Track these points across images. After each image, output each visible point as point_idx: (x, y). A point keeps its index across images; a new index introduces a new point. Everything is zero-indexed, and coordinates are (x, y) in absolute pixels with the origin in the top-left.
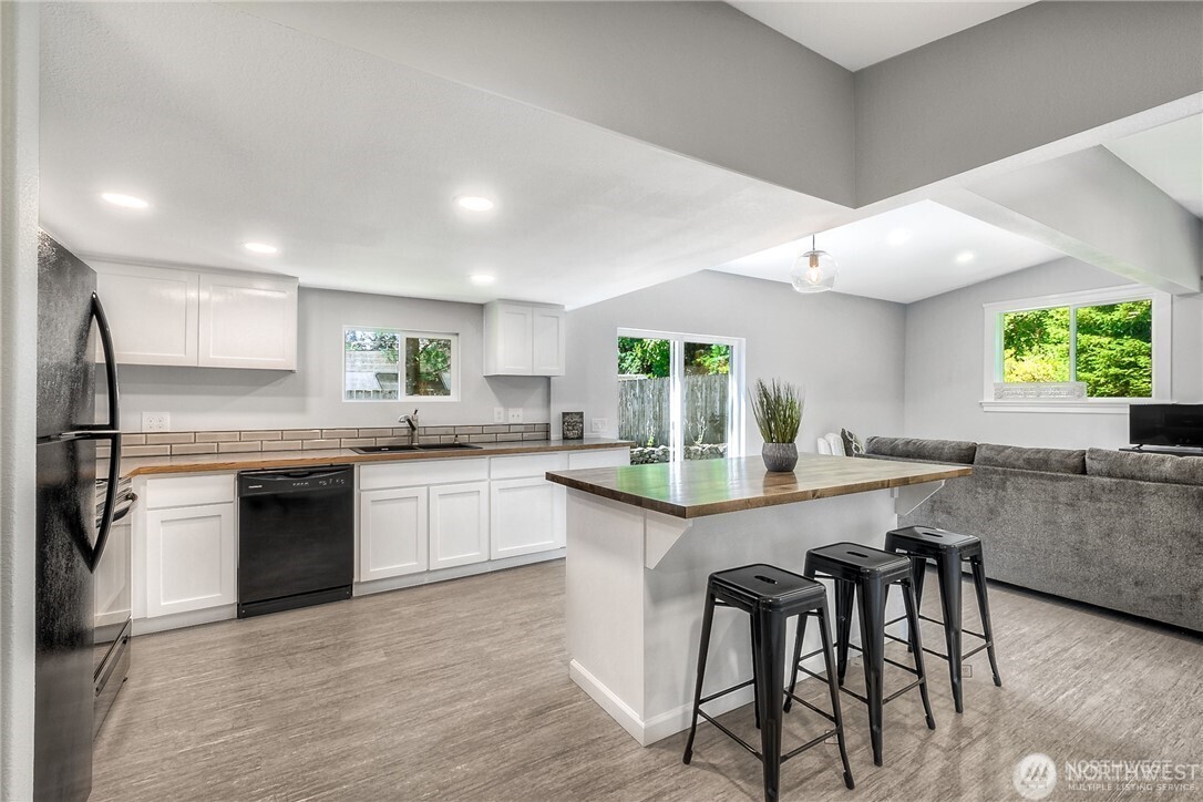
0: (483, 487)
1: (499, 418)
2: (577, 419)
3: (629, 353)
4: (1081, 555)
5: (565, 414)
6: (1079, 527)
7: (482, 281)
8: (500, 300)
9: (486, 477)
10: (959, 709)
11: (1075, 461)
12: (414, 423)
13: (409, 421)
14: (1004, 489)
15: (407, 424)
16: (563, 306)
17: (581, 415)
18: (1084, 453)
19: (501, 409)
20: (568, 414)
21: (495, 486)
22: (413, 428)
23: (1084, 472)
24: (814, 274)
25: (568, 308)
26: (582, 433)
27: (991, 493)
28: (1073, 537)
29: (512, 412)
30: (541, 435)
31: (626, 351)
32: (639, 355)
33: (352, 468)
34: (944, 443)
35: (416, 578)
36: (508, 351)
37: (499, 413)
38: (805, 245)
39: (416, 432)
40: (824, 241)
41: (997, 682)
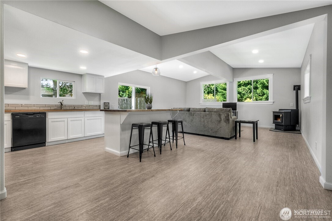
0: (83, 119)
1: (86, 103)
2: (108, 104)
3: (124, 93)
4: (204, 127)
5: (104, 103)
6: (204, 121)
7: (83, 68)
8: (87, 73)
9: (84, 116)
10: (177, 148)
11: (204, 110)
12: (62, 104)
13: (61, 103)
14: (194, 116)
15: (60, 104)
16: (104, 76)
17: (109, 103)
18: (205, 108)
19: (87, 101)
20: (105, 103)
21: (86, 119)
22: (62, 105)
23: (205, 112)
24: (156, 72)
25: (105, 77)
26: (109, 108)
27: (192, 117)
28: (203, 123)
29: (90, 102)
30: (98, 108)
31: (124, 92)
32: (128, 94)
33: (46, 113)
34: (185, 108)
35: (64, 141)
36: (89, 87)
37: (86, 102)
38: (155, 66)
39: (63, 106)
40: (158, 66)
41: (185, 145)
